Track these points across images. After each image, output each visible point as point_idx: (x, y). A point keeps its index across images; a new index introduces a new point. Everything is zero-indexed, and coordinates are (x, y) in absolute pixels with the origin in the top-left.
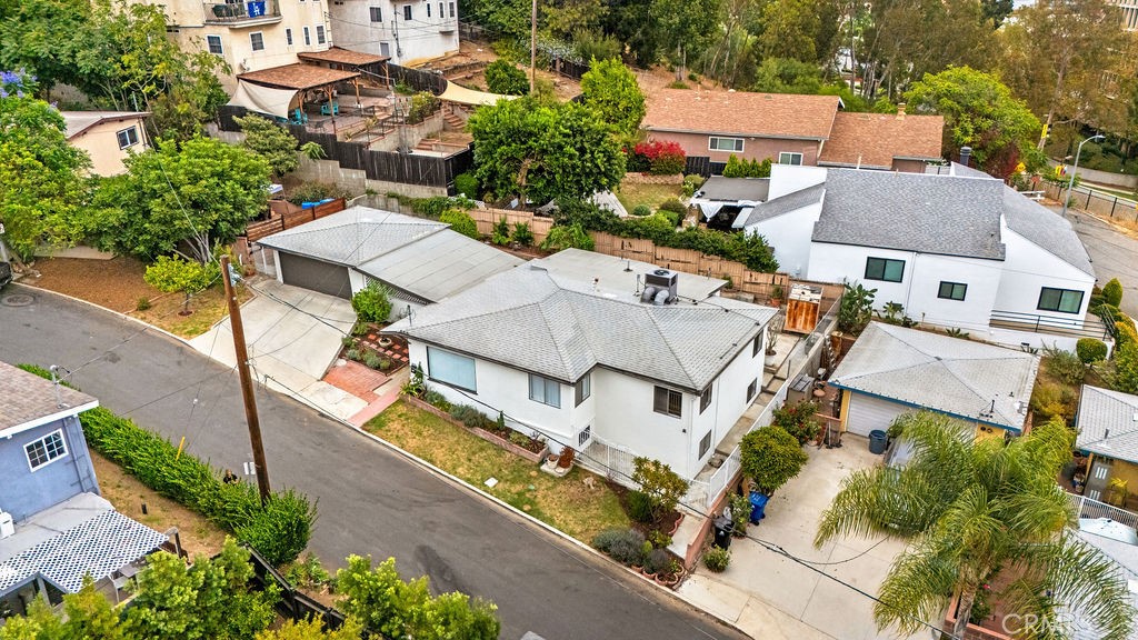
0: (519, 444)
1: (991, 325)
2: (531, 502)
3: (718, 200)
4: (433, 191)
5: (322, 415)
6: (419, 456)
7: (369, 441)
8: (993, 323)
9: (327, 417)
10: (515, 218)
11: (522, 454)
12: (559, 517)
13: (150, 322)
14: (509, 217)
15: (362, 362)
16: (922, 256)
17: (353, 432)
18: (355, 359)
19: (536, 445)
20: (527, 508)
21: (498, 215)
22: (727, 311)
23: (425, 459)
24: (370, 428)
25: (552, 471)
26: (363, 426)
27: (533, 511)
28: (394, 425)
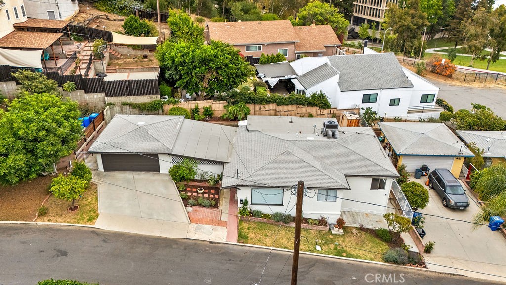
0: (315, 224)
1: (408, 113)
2: (345, 252)
3: (275, 77)
4: (151, 98)
5: (211, 243)
6: (278, 247)
7: (247, 248)
8: (409, 112)
9: (215, 243)
10: (202, 104)
11: (318, 228)
12: (360, 253)
13: (56, 221)
14: (199, 105)
15: (200, 205)
16: (384, 90)
17: (235, 246)
18: (195, 205)
19: (322, 222)
20: (345, 255)
21: (193, 105)
22: (359, 133)
23: (281, 248)
24: (242, 241)
25: (337, 233)
26: (238, 241)
27: (348, 256)
28: (251, 235)
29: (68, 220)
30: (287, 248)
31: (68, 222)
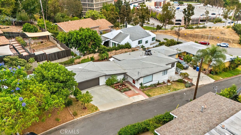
0: (163, 84)
1: (150, 45)
6: (160, 94)
9: (143, 100)
10: (90, 56)
11: (165, 85)
12: (179, 88)
16: (143, 38)
17: (150, 99)
18: (124, 91)
21: (86, 57)
24: (150, 97)
25: (170, 85)
26: (149, 97)
27: (178, 90)
28: (150, 94)
29: (88, 113)
30: (163, 94)
31: (89, 114)
